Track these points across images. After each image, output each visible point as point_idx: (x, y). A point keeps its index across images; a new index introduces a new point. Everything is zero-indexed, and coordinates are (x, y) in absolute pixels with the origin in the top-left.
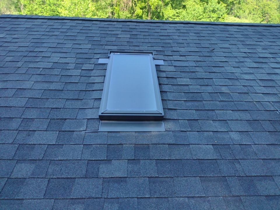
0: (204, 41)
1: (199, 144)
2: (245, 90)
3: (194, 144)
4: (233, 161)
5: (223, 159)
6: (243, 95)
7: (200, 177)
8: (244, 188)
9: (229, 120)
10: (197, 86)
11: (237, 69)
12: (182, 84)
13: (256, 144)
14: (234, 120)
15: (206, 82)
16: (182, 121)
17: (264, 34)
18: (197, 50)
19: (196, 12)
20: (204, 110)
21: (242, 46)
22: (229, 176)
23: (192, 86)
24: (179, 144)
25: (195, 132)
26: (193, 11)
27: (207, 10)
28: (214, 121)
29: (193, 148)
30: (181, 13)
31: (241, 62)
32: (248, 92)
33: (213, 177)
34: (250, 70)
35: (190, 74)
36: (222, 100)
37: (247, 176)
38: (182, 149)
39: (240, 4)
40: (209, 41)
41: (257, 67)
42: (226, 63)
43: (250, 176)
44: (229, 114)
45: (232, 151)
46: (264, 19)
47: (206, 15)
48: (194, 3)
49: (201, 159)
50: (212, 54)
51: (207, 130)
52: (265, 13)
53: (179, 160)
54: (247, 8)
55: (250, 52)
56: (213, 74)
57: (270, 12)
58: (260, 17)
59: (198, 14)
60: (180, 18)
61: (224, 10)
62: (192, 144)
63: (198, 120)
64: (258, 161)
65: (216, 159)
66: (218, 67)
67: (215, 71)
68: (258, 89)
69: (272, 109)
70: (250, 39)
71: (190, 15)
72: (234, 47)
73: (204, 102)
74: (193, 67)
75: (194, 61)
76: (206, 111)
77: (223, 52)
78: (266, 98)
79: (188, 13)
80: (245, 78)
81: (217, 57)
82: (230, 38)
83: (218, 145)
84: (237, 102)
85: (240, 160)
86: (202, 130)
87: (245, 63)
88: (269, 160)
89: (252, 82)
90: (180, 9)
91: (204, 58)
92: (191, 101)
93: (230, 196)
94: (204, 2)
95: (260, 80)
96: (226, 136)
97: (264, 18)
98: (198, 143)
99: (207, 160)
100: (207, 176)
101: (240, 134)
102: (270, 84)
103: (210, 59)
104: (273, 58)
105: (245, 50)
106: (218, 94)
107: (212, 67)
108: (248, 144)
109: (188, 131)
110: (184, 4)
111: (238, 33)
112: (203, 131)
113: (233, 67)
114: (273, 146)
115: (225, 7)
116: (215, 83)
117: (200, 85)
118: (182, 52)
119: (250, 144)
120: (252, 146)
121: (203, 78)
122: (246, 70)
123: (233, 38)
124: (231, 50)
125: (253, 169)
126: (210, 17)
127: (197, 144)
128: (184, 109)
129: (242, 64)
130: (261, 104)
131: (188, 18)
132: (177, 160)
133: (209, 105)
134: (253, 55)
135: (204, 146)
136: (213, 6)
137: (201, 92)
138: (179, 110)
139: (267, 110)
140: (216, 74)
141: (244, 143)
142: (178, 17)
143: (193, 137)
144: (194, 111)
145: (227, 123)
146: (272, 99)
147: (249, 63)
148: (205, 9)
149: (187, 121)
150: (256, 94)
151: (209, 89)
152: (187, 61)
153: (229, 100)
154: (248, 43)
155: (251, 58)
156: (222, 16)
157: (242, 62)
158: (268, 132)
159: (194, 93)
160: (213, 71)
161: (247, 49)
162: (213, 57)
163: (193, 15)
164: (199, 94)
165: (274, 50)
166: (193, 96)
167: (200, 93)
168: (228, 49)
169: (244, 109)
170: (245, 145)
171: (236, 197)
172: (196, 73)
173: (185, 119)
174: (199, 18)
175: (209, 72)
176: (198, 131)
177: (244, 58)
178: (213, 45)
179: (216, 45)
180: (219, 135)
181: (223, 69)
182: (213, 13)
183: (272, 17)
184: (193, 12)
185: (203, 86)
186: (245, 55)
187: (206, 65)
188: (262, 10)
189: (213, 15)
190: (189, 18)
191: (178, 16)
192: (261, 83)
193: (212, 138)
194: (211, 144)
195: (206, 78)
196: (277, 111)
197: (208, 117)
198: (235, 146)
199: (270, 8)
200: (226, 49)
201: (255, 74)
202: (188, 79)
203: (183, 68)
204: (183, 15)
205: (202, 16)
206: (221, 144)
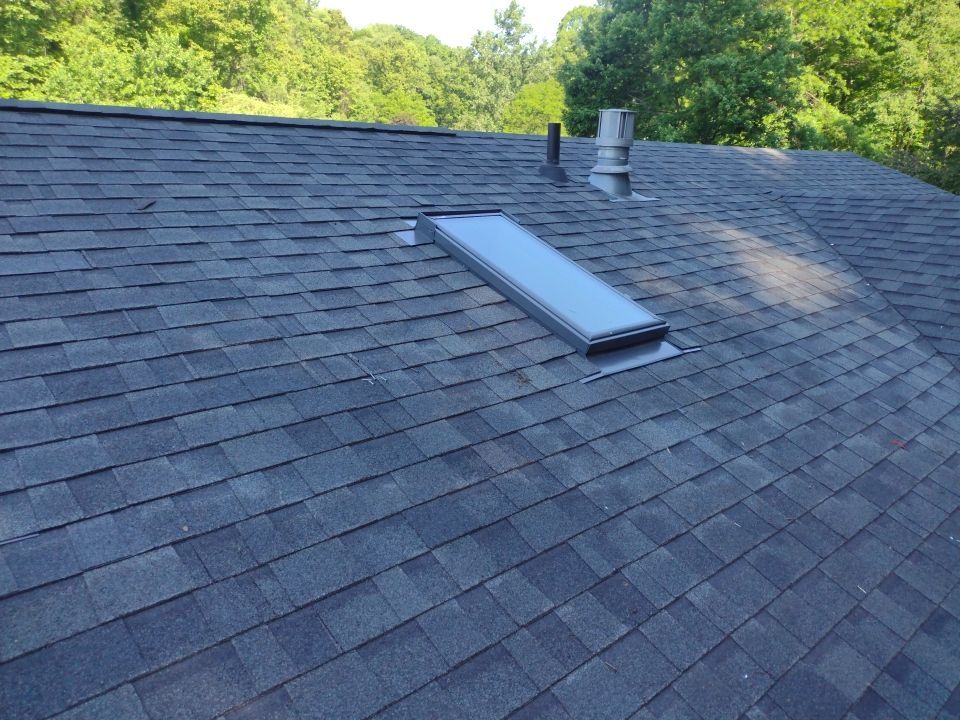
0: (113, 175)
1: (120, 560)
2: (271, 329)
3: (100, 567)
4: (251, 574)
5: (215, 582)
6: (265, 346)
7: (133, 681)
8: (294, 652)
9: (228, 440)
10: (99, 341)
11: (239, 265)
12: (30, 344)
13: (317, 495)
14: (243, 436)
15: (131, 322)
16: (43, 489)
17: (312, 150)
18: (86, 208)
19: (109, 72)
20: (134, 426)
21: (250, 191)
22: (242, 633)
23: (77, 344)
24: (35, 588)
25: (102, 518)
26: (95, 66)
27: (148, 66)
28: (175, 457)
29: (96, 582)
30: (45, 70)
31: (250, 241)
32: (280, 336)
33: (184, 659)
34: (281, 265)
35: (63, 301)
36: (197, 377)
37: (299, 609)
38: (51, 600)
39: (256, 55)
40: (130, 176)
41: (302, 252)
42: (202, 249)
43: (307, 605)
44: (227, 420)
45: (245, 541)
46: (336, 107)
47: (147, 85)
48: (92, 38)
49: (135, 613)
50: (147, 221)
51: (150, 496)
52: (335, 88)
53: (40, 649)
54: (280, 68)
55: (275, 207)
56: (157, 291)
57: (349, 85)
58: (324, 99)
59: (117, 77)
60: (44, 87)
61: (208, 71)
62: (91, 569)
63: (110, 468)
64: (326, 545)
65: (189, 593)
66: (174, 265)
67: (163, 280)
68: (309, 322)
69: (355, 374)
70: (272, 167)
71: (86, 81)
72: (223, 192)
73: (131, 397)
74: (74, 273)
75: (76, 250)
76: (142, 428)
77: (186, 212)
78: (337, 346)
79: (75, 73)
80: (267, 293)
81: (166, 230)
82: (207, 164)
83: (195, 537)
84: (248, 374)
85: (272, 566)
86: (130, 502)
87: (263, 243)
88: (360, 531)
89: (290, 301)
90: (38, 55)
91: (117, 235)
92: (75, 402)
93: (252, 700)
94: (130, 39)
95: (312, 292)
96: (220, 498)
97: (336, 102)
98: (118, 556)
99: (157, 608)
100: (163, 664)
101: (268, 475)
102: (343, 300)
103: (140, 239)
104: (341, 221)
105: (261, 201)
106: (182, 357)
107: (152, 267)
108: (293, 501)
109: (72, 523)
110: (50, 37)
111: (232, 146)
112: (134, 505)
113: (226, 260)
114: (366, 485)
115: (211, 60)
116: (166, 321)
117: (110, 337)
118: (21, 219)
119: (301, 499)
120: (308, 503)
121: (120, 311)
122: (267, 265)
123: (216, 165)
124: (214, 204)
125: (315, 579)
126: (164, 91)
127: (115, 562)
128: (46, 443)
129: (255, 247)
130: (323, 364)
131: (78, 90)
132: (32, 652)
133: (152, 403)
134: (287, 217)
135: (141, 561)
136: (167, 56)
137: (116, 360)
138: (24, 451)
139: (342, 381)
140: (167, 290)
141: (283, 503)
142: (35, 84)
143: (92, 539)
144: (95, 436)
145: (221, 452)
146: (353, 344)
147: (276, 242)
148: (138, 61)
149: (64, 483)
150: (305, 338)
151: (148, 346)
152: (48, 252)
153: (221, 373)
154: (266, 179)
155: (280, 227)
156: (204, 89)
157: (254, 241)
158: (350, 445)
159: (87, 369)
160: (155, 282)
161: (265, 199)
162: (151, 231)
163: (97, 80)
164: (109, 371)
165: (343, 199)
166: (86, 384)
167: (113, 365)
168: (204, 201)
169: (272, 393)
170: (286, 506)
171: (269, 696)
172: (89, 293)
173: (53, 479)
174: (123, 92)
175: (140, 286)
176: (112, 512)
177: (260, 227)
178: (149, 189)
179: (159, 190)
180: (196, 502)
181: (191, 269)
182: (173, 79)
183: (356, 101)
184: (96, 72)
185: (121, 339)
186: (260, 218)
187: (130, 262)
188: (326, 79)
189: (171, 84)
190: (83, 91)
191: (35, 82)
192: (317, 302)
193: (171, 520)
194: (169, 541)
195: (131, 309)
196: (369, 376)
197: (151, 449)
198: (253, 521)
199: (345, 73)
200: (197, 202)
201: (298, 276)
202: (59, 323)
203: (31, 280)
204: (56, 77)
205: (131, 88)
206: (204, 531)
